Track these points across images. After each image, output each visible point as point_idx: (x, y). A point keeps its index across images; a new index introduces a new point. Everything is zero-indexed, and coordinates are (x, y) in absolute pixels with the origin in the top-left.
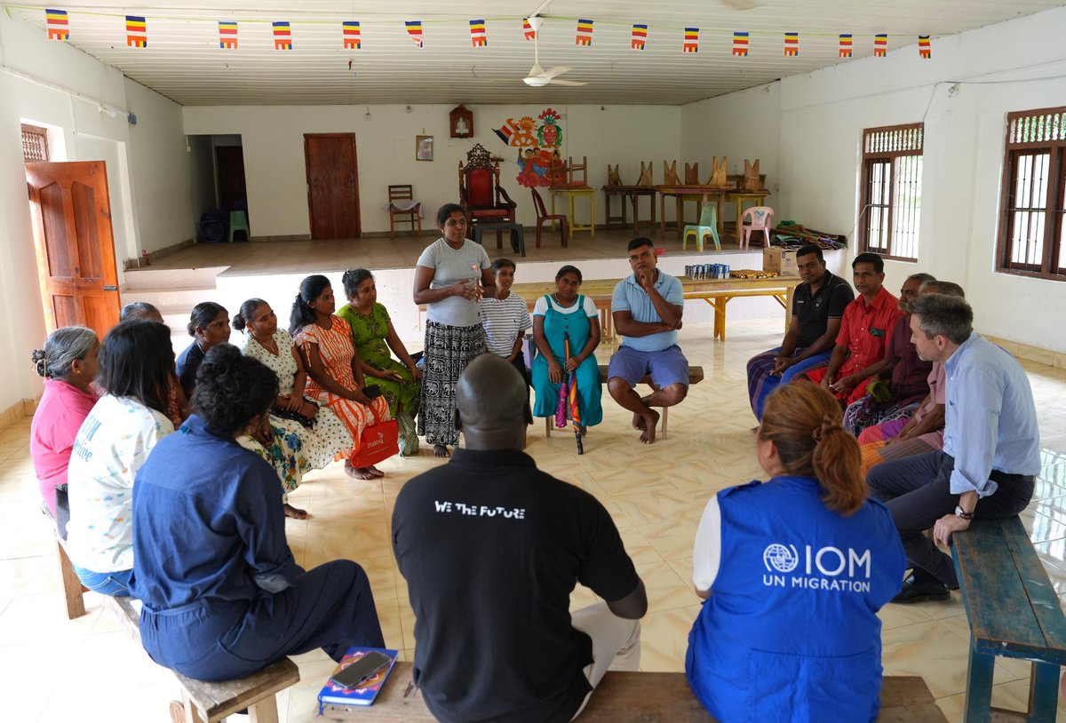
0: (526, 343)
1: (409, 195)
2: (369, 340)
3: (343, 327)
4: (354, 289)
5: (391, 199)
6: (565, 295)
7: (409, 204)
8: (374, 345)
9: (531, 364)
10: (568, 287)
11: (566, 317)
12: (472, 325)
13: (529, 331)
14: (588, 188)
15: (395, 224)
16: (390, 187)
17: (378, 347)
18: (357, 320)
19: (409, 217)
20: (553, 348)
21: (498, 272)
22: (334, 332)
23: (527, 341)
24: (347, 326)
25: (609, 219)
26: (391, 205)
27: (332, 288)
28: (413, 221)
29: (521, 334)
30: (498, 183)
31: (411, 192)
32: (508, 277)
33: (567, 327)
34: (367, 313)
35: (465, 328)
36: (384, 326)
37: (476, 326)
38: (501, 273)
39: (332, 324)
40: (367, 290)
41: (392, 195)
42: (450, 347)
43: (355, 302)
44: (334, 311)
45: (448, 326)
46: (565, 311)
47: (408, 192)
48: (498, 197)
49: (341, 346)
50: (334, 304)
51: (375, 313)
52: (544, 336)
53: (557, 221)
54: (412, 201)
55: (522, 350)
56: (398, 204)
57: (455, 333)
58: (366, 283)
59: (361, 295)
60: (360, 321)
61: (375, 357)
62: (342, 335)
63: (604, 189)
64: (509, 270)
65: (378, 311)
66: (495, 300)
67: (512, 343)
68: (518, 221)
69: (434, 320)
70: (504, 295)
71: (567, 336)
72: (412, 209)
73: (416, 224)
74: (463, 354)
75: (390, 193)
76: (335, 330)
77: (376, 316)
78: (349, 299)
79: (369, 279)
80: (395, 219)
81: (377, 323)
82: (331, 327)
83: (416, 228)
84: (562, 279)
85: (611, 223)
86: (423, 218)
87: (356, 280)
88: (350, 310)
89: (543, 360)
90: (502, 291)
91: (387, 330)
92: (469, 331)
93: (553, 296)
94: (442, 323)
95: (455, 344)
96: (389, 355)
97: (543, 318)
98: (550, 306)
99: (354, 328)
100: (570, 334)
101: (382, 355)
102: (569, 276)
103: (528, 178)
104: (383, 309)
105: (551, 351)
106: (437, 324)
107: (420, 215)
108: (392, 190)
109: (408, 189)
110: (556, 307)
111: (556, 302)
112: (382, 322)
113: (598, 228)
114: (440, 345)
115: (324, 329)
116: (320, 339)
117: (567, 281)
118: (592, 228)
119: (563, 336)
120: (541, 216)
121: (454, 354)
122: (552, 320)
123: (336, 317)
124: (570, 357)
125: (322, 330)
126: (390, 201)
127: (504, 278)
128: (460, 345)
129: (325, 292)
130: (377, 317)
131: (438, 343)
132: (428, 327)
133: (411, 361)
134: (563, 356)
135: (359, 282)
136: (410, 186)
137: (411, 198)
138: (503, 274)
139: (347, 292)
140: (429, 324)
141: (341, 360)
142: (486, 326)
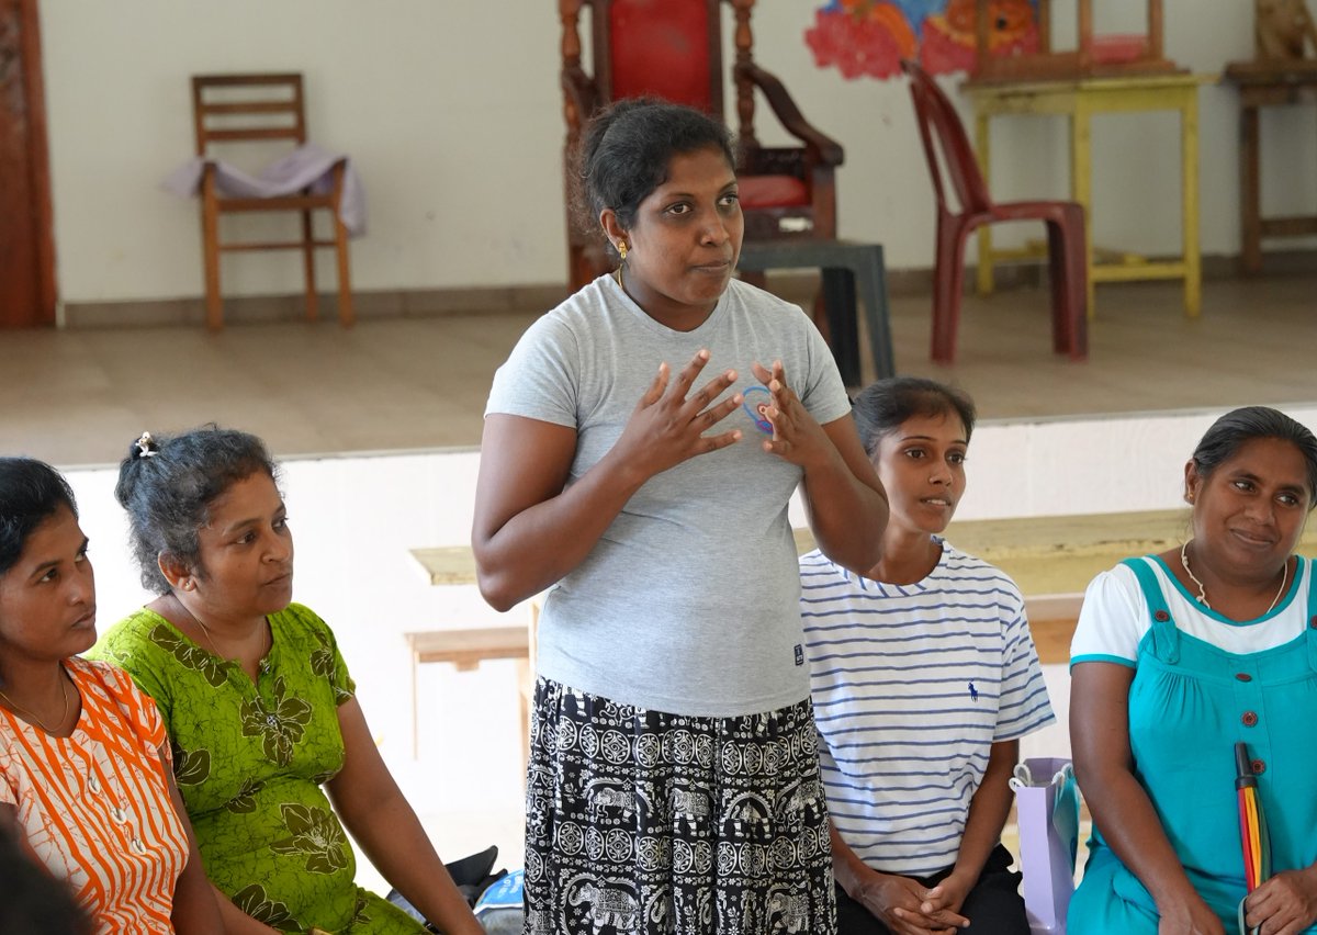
0: (1030, 802)
1: (287, 120)
2: (258, 785)
3: (131, 723)
4: (182, 531)
5: (204, 137)
6: (1235, 554)
7: (291, 168)
8: (276, 814)
9: (1062, 911)
10: (1258, 513)
11: (1244, 670)
12: (769, 707)
13: (1048, 742)
14: (1171, 69)
15: (225, 260)
16: (200, 83)
17: (298, 823)
18: (196, 687)
19: (289, 226)
20: (1176, 822)
21: (890, 443)
22: (88, 747)
23: (1040, 794)
24: (149, 717)
25: (1254, 225)
26: (210, 170)
27: (85, 524)
28: (309, 244)
29: (1003, 756)
30: (744, 50)
31: (297, 106)
32: (941, 470)
33: (1250, 720)
34: (241, 650)
35: (734, 725)
36: (325, 717)
37: (786, 711)
38: (902, 452)
39: (80, 705)
40: (250, 534)
41: (212, 123)
42: (660, 822)
43: (188, 597)
44: (91, 640)
45: (652, 716)
46: (1238, 639)
47: (279, 107)
48: (746, 114)
49: (127, 815)
50: (87, 609)
51: (282, 648)
52: (1132, 765)
53: (1037, 230)
54: (304, 154)
55: (1010, 838)
56: (242, 165)
57: (683, 749)
58: (242, 500)
59: (219, 561)
60: (211, 690)
61: (285, 878)
62: (128, 760)
63: (1235, 77)
64: (942, 432)
65: (294, 642)
66: (873, 587)
67: (957, 802)
68: (853, 226)
69: (580, 685)
70: (915, 563)
71: (1250, 769)
72: (306, 190)
73: (325, 260)
74: (731, 858)
75: (201, 109)
76: (95, 735)
77: (285, 669)
78: (152, 579)
79: (258, 478)
80: (224, 237)
81: (293, 706)
82: (75, 722)
83: (327, 281)
84: (1223, 474)
85: (1269, 244)
86: (361, 231)
87: (191, 485)
88: (161, 634)
89: (1126, 886)
90: (909, 536)
91: (338, 740)
92: (758, 741)
93: (1171, 563)
94: (619, 697)
95: (686, 805)
96: (348, 864)
97: (1129, 672)
98: (1161, 615)
99: (185, 729)
100: (1261, 753)
101: (319, 864)
102: (1262, 460)
103: (862, 31)
104: (323, 635)
105: (1170, 839)
106: (595, 707)
107: (349, 219)
108: (211, 95)
109: (285, 93)
110: (1190, 619)
111: (1189, 591)
112: (317, 694)
113: (1214, 270)
114: (614, 811)
115: (42, 729)
116: (25, 784)
117: (1251, 483)
118: (1191, 272)
119: (1226, 768)
120: (954, 206)
121: (686, 858)
122: (1171, 684)
123: (96, 674)
124: (1271, 873)
125: (32, 736)
126: (201, 150)
127: (919, 476)
128: (715, 809)
129: (44, 545)
130: (294, 673)
131: (603, 800)
132: (548, 719)
133: (449, 895)
134: (1233, 867)
135: (208, 495)
136: (294, 80)
137: (299, 134)
138: (917, 453)
139: (146, 548)
140: (551, 705)
141: (131, 885)
142: (833, 715)
